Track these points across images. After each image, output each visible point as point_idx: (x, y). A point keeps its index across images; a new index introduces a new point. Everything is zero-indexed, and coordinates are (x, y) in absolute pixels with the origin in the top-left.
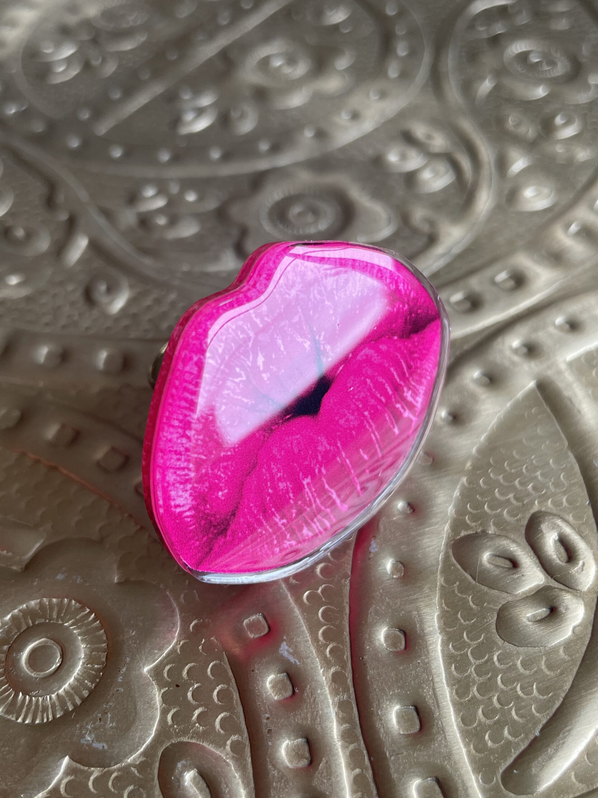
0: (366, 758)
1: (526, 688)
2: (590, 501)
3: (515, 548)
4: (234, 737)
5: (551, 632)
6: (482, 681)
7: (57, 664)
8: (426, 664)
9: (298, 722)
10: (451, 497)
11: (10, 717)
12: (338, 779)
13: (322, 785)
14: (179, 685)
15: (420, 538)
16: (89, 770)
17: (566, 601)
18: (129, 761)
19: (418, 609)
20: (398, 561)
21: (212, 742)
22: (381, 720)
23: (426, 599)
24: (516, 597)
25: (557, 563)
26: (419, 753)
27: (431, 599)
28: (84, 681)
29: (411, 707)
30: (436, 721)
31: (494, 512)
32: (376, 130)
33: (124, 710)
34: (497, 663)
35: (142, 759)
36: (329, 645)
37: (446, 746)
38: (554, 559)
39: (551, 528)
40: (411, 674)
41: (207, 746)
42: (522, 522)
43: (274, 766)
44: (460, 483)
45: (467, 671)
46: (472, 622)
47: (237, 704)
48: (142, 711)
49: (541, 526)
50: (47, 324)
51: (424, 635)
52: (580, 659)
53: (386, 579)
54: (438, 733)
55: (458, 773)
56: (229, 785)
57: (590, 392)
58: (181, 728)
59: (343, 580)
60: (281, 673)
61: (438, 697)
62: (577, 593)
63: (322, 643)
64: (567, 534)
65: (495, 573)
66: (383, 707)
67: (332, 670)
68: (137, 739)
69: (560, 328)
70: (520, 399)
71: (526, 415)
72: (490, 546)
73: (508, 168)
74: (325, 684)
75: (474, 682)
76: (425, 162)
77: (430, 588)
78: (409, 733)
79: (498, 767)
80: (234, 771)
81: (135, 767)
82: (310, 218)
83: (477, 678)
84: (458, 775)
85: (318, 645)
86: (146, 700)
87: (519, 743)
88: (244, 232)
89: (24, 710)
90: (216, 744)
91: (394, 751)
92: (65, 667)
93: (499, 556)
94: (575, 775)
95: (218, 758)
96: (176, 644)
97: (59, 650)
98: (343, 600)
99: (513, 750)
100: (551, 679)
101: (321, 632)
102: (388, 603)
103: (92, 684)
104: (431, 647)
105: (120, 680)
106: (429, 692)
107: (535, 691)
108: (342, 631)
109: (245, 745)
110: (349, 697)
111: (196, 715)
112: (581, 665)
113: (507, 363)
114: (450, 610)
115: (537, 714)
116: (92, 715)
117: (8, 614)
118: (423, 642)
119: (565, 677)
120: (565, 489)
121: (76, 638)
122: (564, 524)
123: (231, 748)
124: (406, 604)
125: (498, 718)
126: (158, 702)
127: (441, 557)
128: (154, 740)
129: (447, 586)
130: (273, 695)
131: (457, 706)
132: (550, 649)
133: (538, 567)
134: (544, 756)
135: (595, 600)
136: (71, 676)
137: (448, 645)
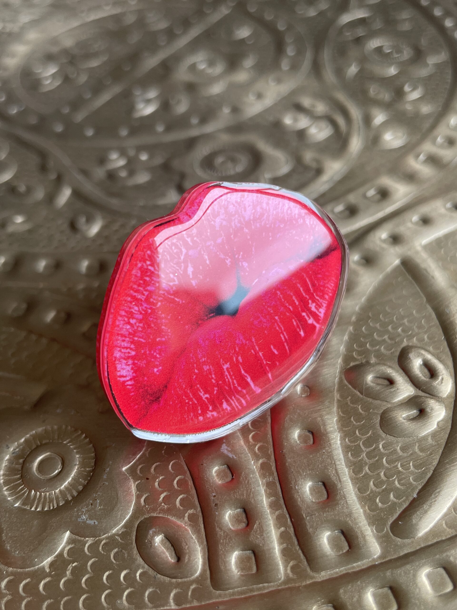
0: (289, 520)
1: (405, 465)
2: (444, 337)
3: (391, 371)
4: (190, 511)
5: (421, 426)
6: (371, 462)
7: (58, 469)
8: (329, 453)
9: (237, 498)
10: (342, 340)
11: (26, 507)
12: (268, 535)
13: (256, 539)
14: (149, 478)
16: (85, 540)
17: (431, 404)
18: (114, 532)
19: (321, 416)
20: (305, 386)
21: (174, 515)
22: (298, 492)
23: (327, 409)
24: (394, 404)
25: (423, 380)
26: (328, 513)
27: (331, 410)
28: (79, 480)
29: (320, 483)
30: (339, 491)
31: (374, 349)
32: (275, 105)
33: (109, 497)
34: (382, 450)
35: (123, 530)
36: (257, 444)
37: (347, 508)
38: (420, 377)
39: (417, 356)
40: (319, 460)
41: (171, 518)
42: (395, 354)
43: (221, 529)
44: (348, 330)
45: (360, 456)
46: (362, 423)
47: (191, 488)
48: (122, 497)
49: (410, 355)
50: (44, 247)
51: (327, 433)
52: (444, 444)
53: (296, 398)
54: (341, 499)
55: (358, 526)
56: (188, 543)
57: (440, 264)
58: (151, 508)
60: (223, 465)
61: (340, 475)
62: (439, 399)
63: (252, 443)
64: (429, 359)
65: (376, 389)
66: (299, 484)
67: (260, 461)
68: (119, 516)
69: (416, 223)
70: (389, 272)
71: (394, 282)
72: (372, 371)
73: (372, 122)
74: (256, 471)
75: (366, 464)
76: (311, 123)
77: (329, 402)
78: (320, 500)
79: (387, 521)
80: (191, 534)
81: (118, 536)
82: (230, 165)
83: (368, 461)
84: (358, 527)
85: (249, 445)
86: (125, 489)
87: (402, 504)
88: (183, 176)
89: (36, 502)
90: (177, 517)
91: (309, 513)
92: (65, 471)
93: (379, 378)
94: (446, 523)
95: (179, 526)
96: (146, 450)
97: (60, 460)
98: (266, 414)
99: (397, 508)
100: (423, 458)
101: (251, 436)
102: (299, 413)
103: (85, 481)
104: (333, 441)
105: (105, 477)
106: (332, 471)
107: (412, 467)
108: (266, 435)
109: (198, 516)
110: (274, 479)
111: (161, 498)
112: (445, 448)
113: (378, 249)
114: (345, 416)
115: (415, 483)
116: (85, 502)
117: (22, 438)
118: (326, 438)
119: (433, 456)
120: (425, 330)
121: (72, 451)
122: (426, 352)
123: (188, 518)
124: (312, 413)
125: (385, 487)
126: (133, 491)
127: (337, 380)
128: (131, 517)
129: (342, 400)
130: (217, 480)
131: (354, 480)
132: (421, 438)
133: (408, 383)
134: (421, 511)
135: (453, 403)
136: (70, 477)
137: (345, 440)
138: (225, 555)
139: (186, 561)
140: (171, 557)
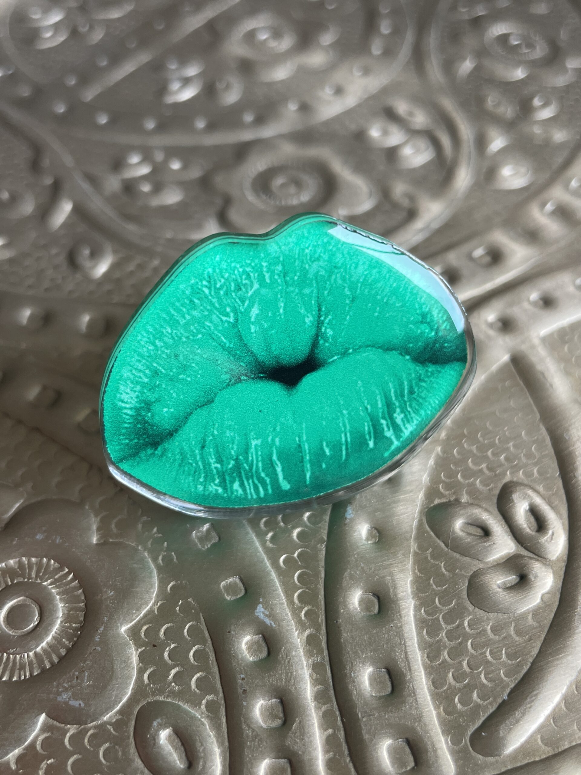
0: (339, 719)
1: (495, 653)
2: (560, 473)
3: (487, 517)
4: (209, 697)
5: (521, 599)
6: (452, 645)
7: (36, 622)
8: (399, 628)
9: (272, 683)
10: (426, 465)
12: (311, 739)
13: (295, 744)
14: (156, 645)
15: (394, 505)
16: (66, 728)
17: (535, 569)
18: (105, 719)
19: (391, 574)
20: (373, 527)
21: (187, 701)
22: (354, 682)
23: (400, 564)
24: (487, 564)
25: (528, 532)
26: (390, 714)
27: (405, 565)
28: (61, 640)
29: (383, 670)
30: (408, 684)
31: (467, 481)
32: (359, 106)
33: (101, 669)
34: (467, 629)
35: (118, 717)
36: (304, 608)
37: (417, 708)
38: (524, 529)
39: (522, 498)
40: (384, 637)
41: (182, 705)
42: (494, 491)
43: (248, 726)
44: (435, 452)
45: (439, 635)
46: (444, 587)
47: (212, 664)
48: (119, 670)
49: (513, 496)
50: (30, 287)
51: (397, 600)
52: (548, 626)
53: (360, 544)
54: (410, 695)
55: (428, 735)
56: (204, 744)
57: (562, 366)
58: (157, 688)
59: (319, 545)
60: (257, 635)
61: (410, 661)
62: (546, 561)
63: (297, 606)
64: (537, 504)
65: (466, 541)
66: (356, 669)
67: (307, 632)
68: (114, 698)
69: (534, 304)
70: (495, 371)
71: (499, 387)
72: (463, 515)
73: (487, 147)
74: (300, 646)
75: (445, 647)
76: (406, 139)
77: (403, 554)
78: (381, 695)
79: (467, 729)
80: (209, 730)
81: (111, 725)
82: (292, 189)
83: (447, 643)
85: (293, 608)
86: (123, 659)
87: (487, 707)
88: (227, 201)
90: (191, 703)
91: (365, 712)
92: (43, 626)
93: (471, 524)
94: (541, 738)
95: (193, 718)
96: (154, 605)
97: (37, 609)
98: (319, 564)
99: (481, 713)
100: (519, 644)
101: (296, 595)
102: (362, 568)
103: (70, 643)
104: (404, 612)
105: (97, 639)
106: (401, 655)
107: (504, 656)
108: (317, 594)
109: (220, 705)
110: (324, 659)
111: (172, 675)
112: (548, 632)
113: (482, 337)
114: (423, 576)
115: (505, 679)
116: (69, 673)
118: (395, 607)
119: (533, 643)
120: (536, 460)
121: (54, 597)
122: (535, 494)
123: (206, 707)
124: (380, 569)
125: (468, 682)
126: (135, 662)
127: (415, 524)
128: (130, 699)
129: (420, 552)
130: (248, 656)
131: (428, 670)
132: (519, 616)
133: (509, 536)
134: (511, 719)
135: (564, 569)
136: (49, 634)
137: (420, 610)
138: (252, 764)
139: (200, 768)
140: (179, 760)
